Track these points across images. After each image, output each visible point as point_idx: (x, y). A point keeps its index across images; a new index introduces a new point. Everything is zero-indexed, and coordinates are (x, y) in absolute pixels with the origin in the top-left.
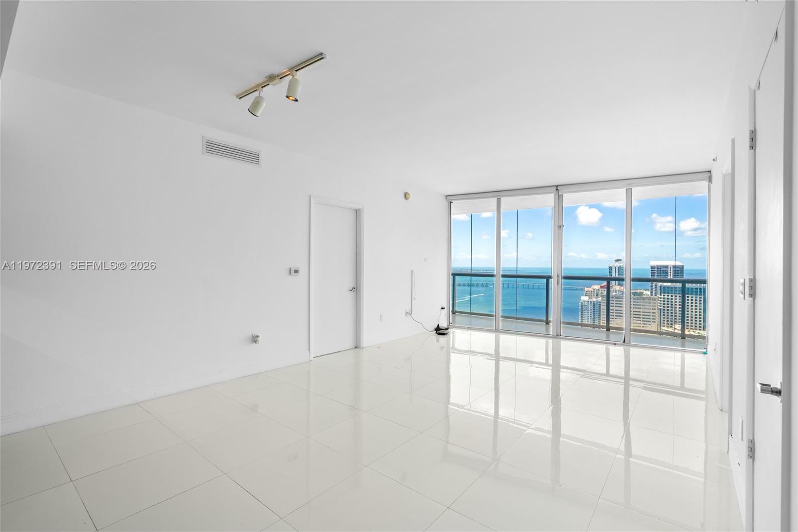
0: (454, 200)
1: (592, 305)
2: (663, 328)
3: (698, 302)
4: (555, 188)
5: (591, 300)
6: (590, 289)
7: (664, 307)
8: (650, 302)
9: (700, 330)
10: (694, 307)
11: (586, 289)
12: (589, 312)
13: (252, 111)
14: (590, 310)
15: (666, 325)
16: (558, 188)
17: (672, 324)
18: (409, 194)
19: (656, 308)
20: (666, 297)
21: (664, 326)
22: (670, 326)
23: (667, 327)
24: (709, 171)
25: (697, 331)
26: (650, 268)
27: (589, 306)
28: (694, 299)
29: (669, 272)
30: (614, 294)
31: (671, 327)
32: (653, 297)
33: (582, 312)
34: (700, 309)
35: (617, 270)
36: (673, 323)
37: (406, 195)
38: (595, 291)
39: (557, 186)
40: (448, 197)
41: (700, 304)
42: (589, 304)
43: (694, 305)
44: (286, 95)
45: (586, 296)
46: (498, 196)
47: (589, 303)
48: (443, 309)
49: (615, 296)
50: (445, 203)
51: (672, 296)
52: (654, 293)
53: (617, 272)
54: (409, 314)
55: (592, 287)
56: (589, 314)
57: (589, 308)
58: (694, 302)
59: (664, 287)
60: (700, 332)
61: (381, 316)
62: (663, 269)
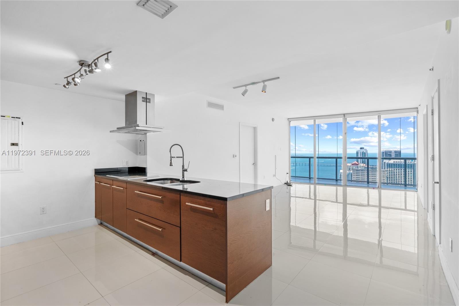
0: (292, 120)
4: (343, 115)
13: (243, 94)
16: (345, 115)
18: (274, 119)
19: (385, 176)
24: (417, 108)
29: (392, 155)
34: (411, 177)
35: (361, 154)
37: (273, 120)
39: (344, 114)
40: (289, 120)
44: (261, 90)
46: (315, 119)
48: (287, 173)
49: (360, 170)
50: (287, 122)
51: (394, 169)
54: (275, 176)
59: (389, 164)
61: (264, 177)
62: (388, 153)
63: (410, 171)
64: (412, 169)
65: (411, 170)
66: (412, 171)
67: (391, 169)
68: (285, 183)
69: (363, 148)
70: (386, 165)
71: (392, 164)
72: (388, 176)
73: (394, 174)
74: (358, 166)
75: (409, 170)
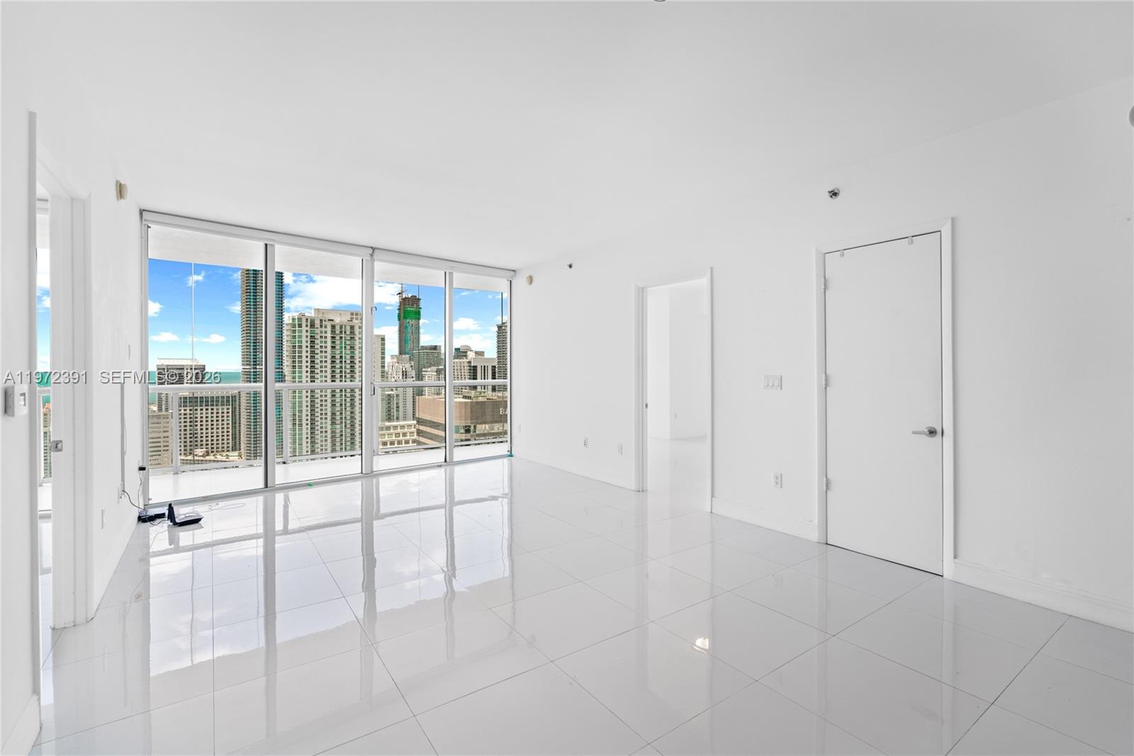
2: (180, 457)
3: (225, 415)
8: (160, 421)
9: (228, 451)
10: (220, 422)
20: (182, 411)
23: (185, 454)
25: (224, 454)
26: (156, 370)
28: (220, 411)
31: (190, 453)
32: (164, 413)
34: (228, 424)
41: (228, 416)
43: (220, 419)
52: (163, 407)
58: (220, 415)
59: (180, 398)
60: (228, 453)
63: (225, 411)
64: (230, 407)
65: (228, 409)
66: (230, 411)
73: (191, 422)
75: (223, 409)
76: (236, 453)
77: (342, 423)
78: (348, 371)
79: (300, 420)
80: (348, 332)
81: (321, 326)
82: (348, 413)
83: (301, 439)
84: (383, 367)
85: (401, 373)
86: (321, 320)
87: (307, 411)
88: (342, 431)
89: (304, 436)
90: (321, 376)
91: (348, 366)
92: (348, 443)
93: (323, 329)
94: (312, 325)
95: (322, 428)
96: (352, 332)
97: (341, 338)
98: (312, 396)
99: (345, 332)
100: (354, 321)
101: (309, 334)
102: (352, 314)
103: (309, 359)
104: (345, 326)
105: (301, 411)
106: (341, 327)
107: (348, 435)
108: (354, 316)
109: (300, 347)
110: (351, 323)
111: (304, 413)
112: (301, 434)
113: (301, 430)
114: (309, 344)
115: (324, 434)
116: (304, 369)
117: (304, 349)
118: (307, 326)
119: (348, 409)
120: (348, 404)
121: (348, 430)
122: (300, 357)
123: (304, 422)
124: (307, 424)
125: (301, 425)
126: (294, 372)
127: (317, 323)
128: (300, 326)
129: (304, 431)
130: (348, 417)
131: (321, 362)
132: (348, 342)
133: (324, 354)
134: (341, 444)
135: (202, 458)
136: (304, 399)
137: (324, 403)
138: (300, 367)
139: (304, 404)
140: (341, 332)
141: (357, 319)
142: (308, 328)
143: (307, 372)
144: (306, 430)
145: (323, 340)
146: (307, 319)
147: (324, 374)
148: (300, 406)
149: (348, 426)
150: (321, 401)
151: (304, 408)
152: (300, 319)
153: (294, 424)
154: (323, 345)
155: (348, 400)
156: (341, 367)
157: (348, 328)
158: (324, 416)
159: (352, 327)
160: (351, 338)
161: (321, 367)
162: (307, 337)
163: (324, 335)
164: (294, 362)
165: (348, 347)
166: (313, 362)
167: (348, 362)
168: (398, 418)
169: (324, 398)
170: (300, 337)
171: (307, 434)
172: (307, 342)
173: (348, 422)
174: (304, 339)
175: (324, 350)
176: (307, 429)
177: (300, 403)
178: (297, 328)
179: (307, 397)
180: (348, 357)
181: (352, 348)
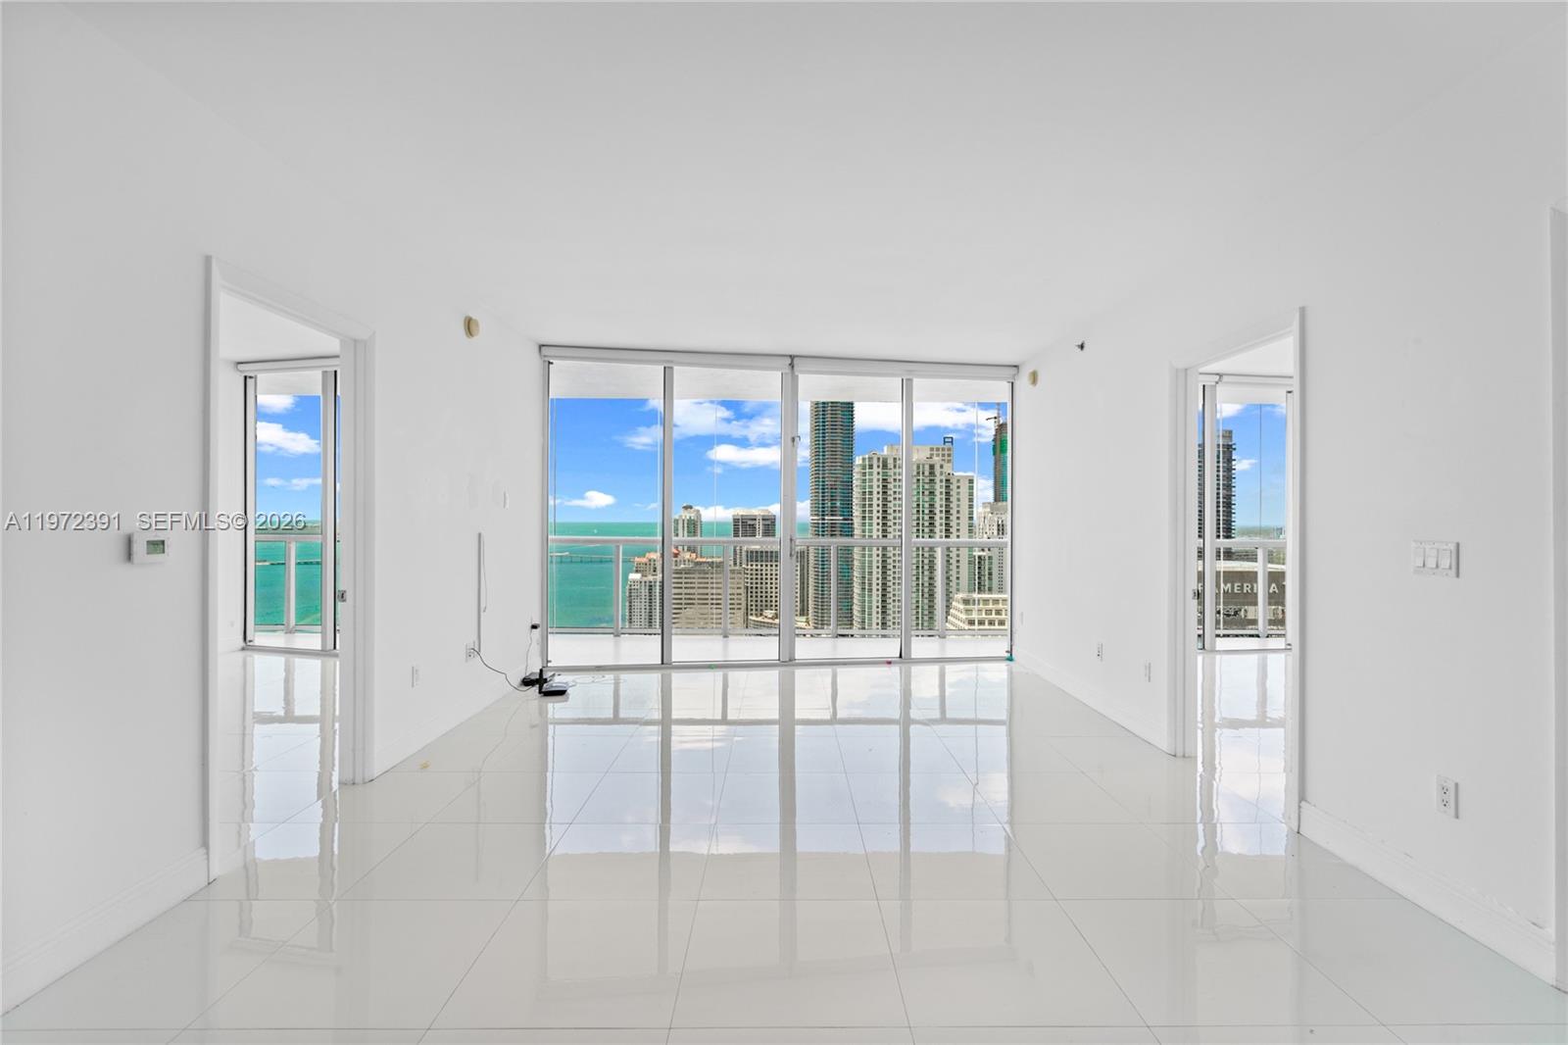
0: (556, 357)
1: (648, 588)
2: (750, 617)
4: (789, 361)
5: (645, 579)
6: (644, 560)
7: (751, 583)
11: (637, 559)
12: (643, 600)
14: (643, 597)
15: (754, 612)
16: (794, 361)
17: (761, 610)
18: (477, 325)
19: (742, 586)
20: (754, 567)
21: (752, 614)
22: (759, 612)
23: (756, 615)
24: (1015, 366)
26: (732, 521)
27: (643, 591)
29: (757, 527)
30: (682, 566)
31: (761, 615)
32: (737, 568)
33: (630, 602)
35: (686, 525)
36: (764, 607)
37: (469, 326)
38: (652, 563)
39: (792, 357)
40: (543, 348)
42: (643, 587)
45: (637, 571)
46: (668, 361)
47: (643, 584)
48: (534, 627)
49: (683, 569)
50: (534, 361)
51: (762, 566)
52: (737, 560)
53: (686, 528)
54: (475, 651)
55: (647, 555)
56: (643, 604)
57: (643, 594)
59: (752, 552)
61: (414, 671)
62: (750, 522)
67: (754, 563)
68: (527, 682)
69: (691, 507)
70: (744, 554)
71: (757, 552)
72: (749, 585)
73: (762, 579)
74: (678, 559)
76: (804, 619)
77: (918, 590)
78: (927, 524)
79: (870, 584)
80: (927, 473)
81: (895, 467)
82: (926, 579)
83: (870, 608)
84: (971, 518)
85: (995, 527)
86: (895, 459)
87: (878, 573)
88: (918, 602)
89: (874, 604)
90: (895, 530)
91: (927, 517)
92: (926, 618)
93: (897, 470)
94: (885, 466)
95: (894, 595)
96: (932, 473)
97: (918, 480)
98: (883, 555)
99: (923, 473)
100: (935, 458)
101: (880, 477)
102: (932, 449)
103: (880, 508)
104: (923, 465)
105: (871, 573)
106: (918, 467)
107: (926, 607)
108: (935, 452)
109: (871, 493)
110: (931, 462)
111: (875, 576)
112: (870, 602)
113: (870, 596)
114: (880, 490)
115: (897, 604)
116: (875, 521)
117: (875, 496)
118: (878, 467)
119: (926, 573)
120: (926, 567)
121: (926, 601)
122: (871, 505)
123: (874, 587)
124: (878, 590)
125: (870, 590)
126: (864, 524)
127: (890, 462)
128: (871, 467)
129: (874, 598)
130: (926, 584)
131: (895, 511)
132: (927, 486)
133: (897, 502)
134: (917, 618)
135: (770, 621)
136: (875, 558)
137: (897, 564)
138: (871, 518)
139: (875, 565)
140: (918, 473)
141: (938, 455)
142: (880, 470)
143: (878, 524)
144: (876, 597)
145: (897, 484)
146: (879, 459)
147: (897, 527)
148: (870, 567)
149: (926, 595)
150: (894, 561)
151: (875, 570)
152: (870, 459)
153: (864, 589)
154: (897, 490)
155: (926, 561)
156: (918, 519)
157: (927, 467)
158: (897, 581)
159: (932, 467)
160: (931, 480)
161: (895, 518)
162: (878, 480)
163: (898, 477)
164: (864, 512)
165: (927, 493)
166: (885, 512)
167: (927, 511)
168: (990, 589)
169: (897, 558)
170: (871, 480)
171: (878, 602)
172: (878, 486)
173: (926, 590)
174: (875, 483)
175: (897, 496)
176: (878, 595)
177: (871, 562)
178: (867, 470)
179: (878, 555)
180: (927, 505)
181: (932, 493)
